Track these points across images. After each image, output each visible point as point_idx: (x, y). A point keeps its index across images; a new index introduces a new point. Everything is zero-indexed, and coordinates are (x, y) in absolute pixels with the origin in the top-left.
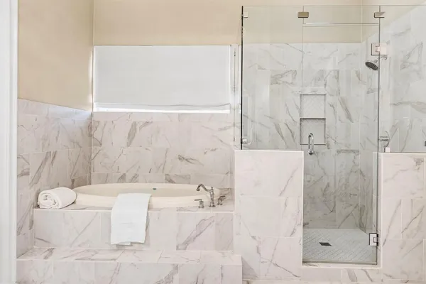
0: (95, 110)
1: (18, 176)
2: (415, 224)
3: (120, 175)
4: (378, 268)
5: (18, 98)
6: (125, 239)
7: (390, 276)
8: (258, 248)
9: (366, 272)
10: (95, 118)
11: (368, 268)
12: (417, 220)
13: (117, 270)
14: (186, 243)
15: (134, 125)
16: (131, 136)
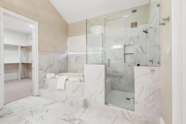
0: (69, 54)
1: (39, 70)
2: (151, 97)
3: (73, 71)
4: (134, 113)
5: (39, 52)
6: (61, 88)
7: (139, 117)
8: (91, 97)
9: (129, 113)
10: (68, 56)
11: (129, 111)
12: (152, 96)
13: (55, 96)
14: (74, 92)
15: (77, 57)
16: (76, 60)
